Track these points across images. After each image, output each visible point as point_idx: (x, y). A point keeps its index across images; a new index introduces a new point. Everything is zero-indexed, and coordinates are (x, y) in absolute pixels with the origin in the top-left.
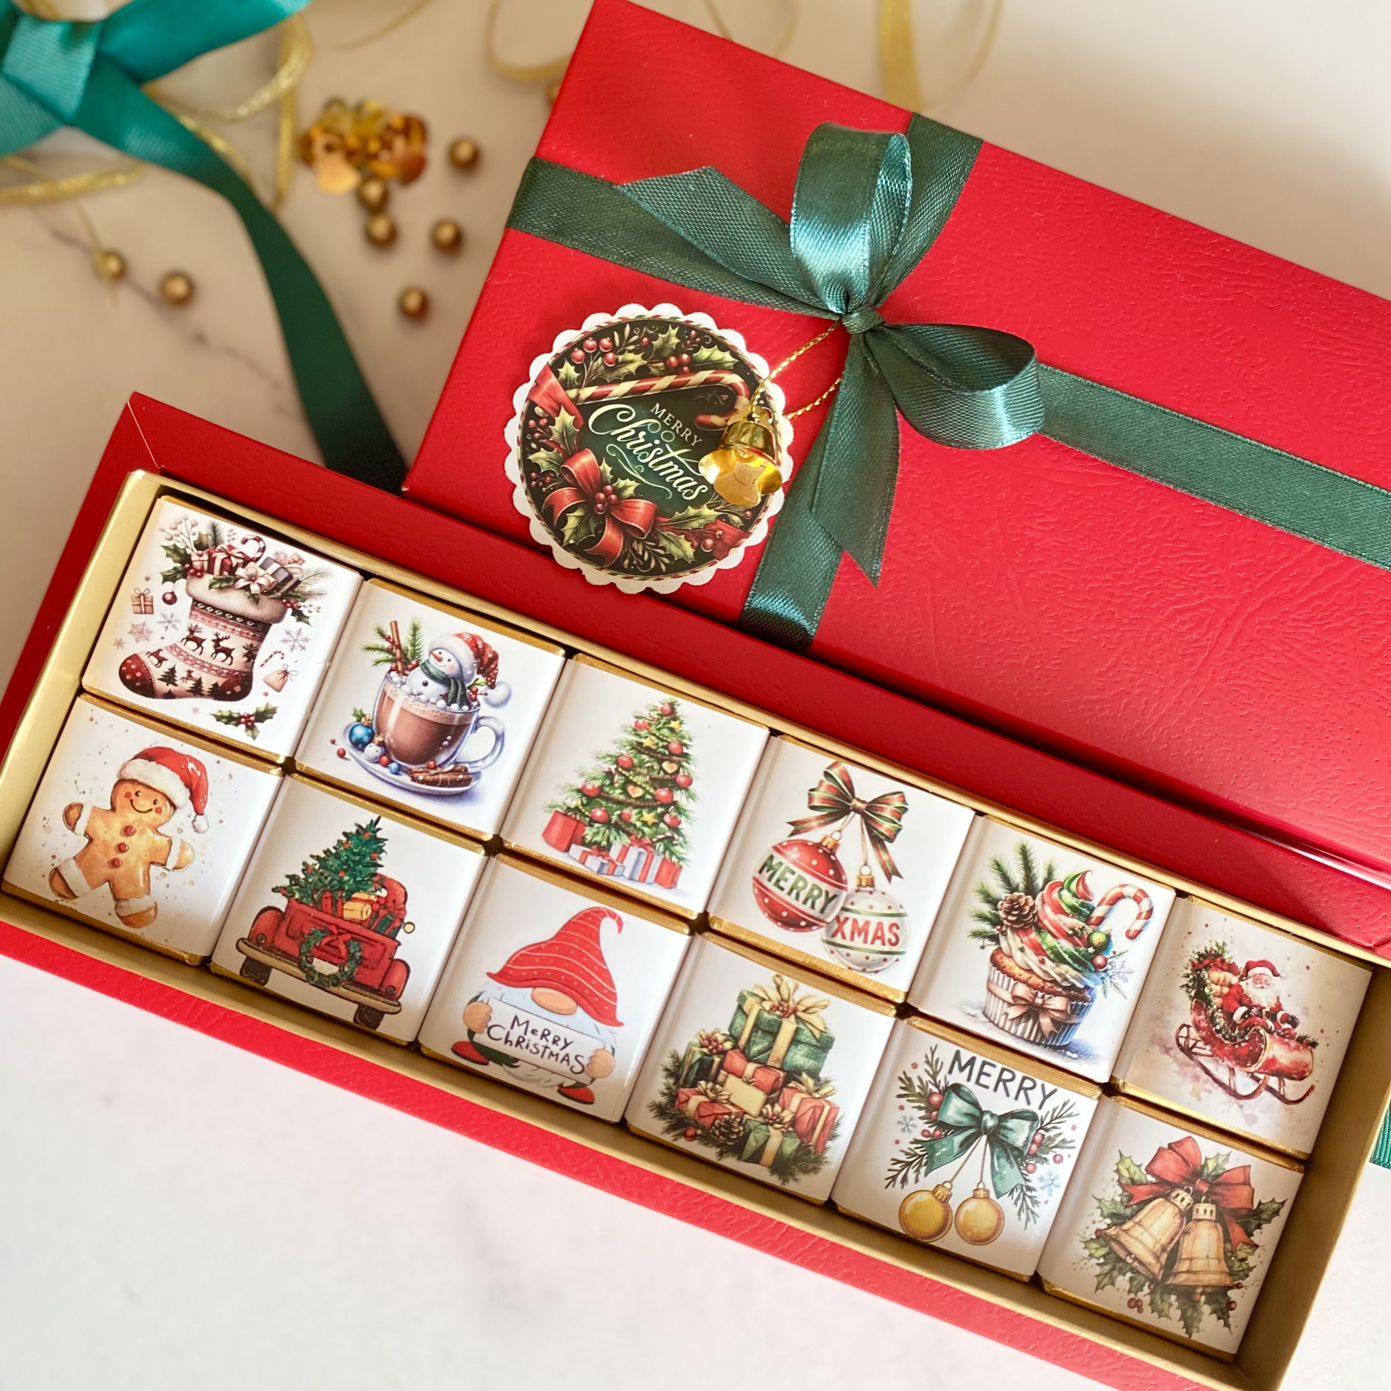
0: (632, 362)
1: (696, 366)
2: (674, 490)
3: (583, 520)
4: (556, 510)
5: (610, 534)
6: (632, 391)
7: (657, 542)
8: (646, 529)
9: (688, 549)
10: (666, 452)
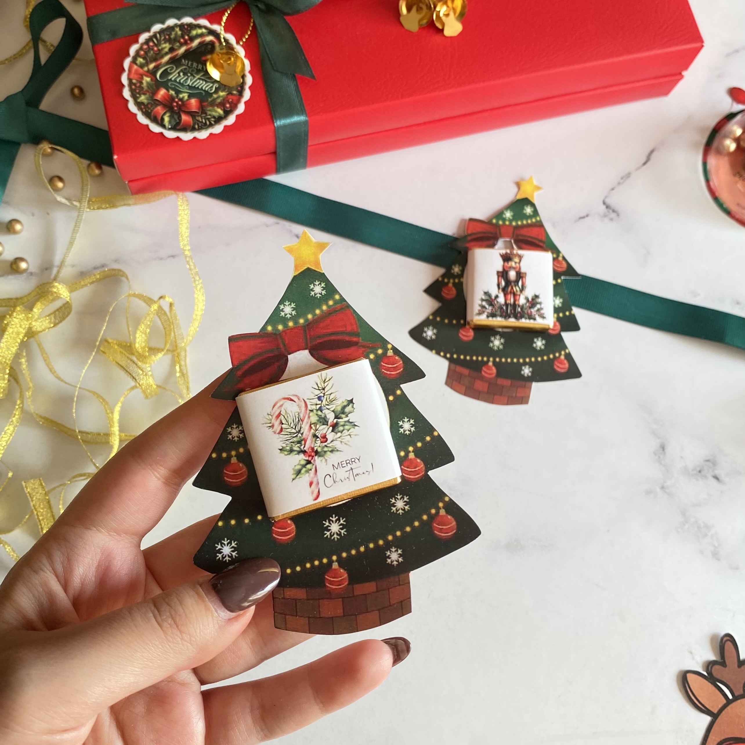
0: (165, 47)
1: (192, 39)
2: (205, 91)
3: (171, 117)
4: (158, 117)
5: (184, 117)
6: (171, 59)
7: (206, 113)
8: (199, 109)
9: (220, 111)
10: (194, 77)
